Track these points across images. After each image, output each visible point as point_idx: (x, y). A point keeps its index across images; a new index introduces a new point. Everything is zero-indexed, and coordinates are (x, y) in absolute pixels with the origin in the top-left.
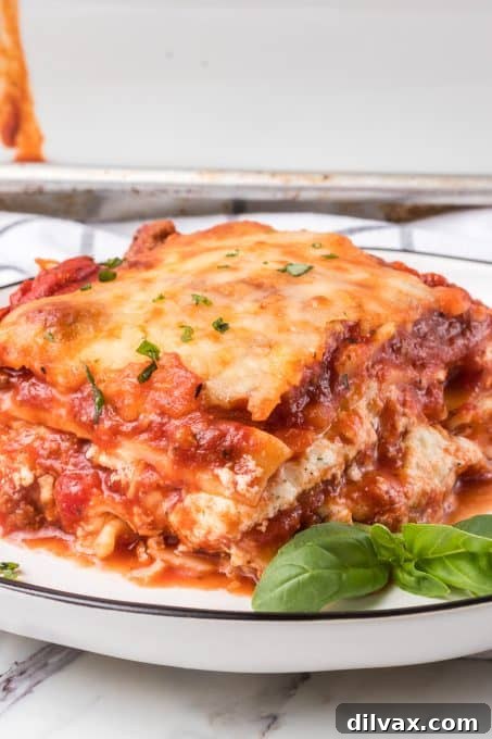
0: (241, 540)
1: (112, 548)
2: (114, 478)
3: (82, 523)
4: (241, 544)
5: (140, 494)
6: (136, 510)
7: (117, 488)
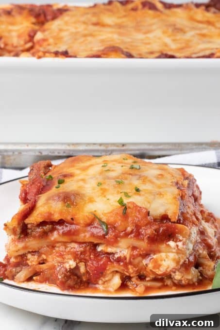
0: (180, 268)
1: (120, 285)
2: (116, 256)
3: (102, 278)
4: (180, 270)
5: (132, 260)
6: (130, 267)
7: (119, 260)
